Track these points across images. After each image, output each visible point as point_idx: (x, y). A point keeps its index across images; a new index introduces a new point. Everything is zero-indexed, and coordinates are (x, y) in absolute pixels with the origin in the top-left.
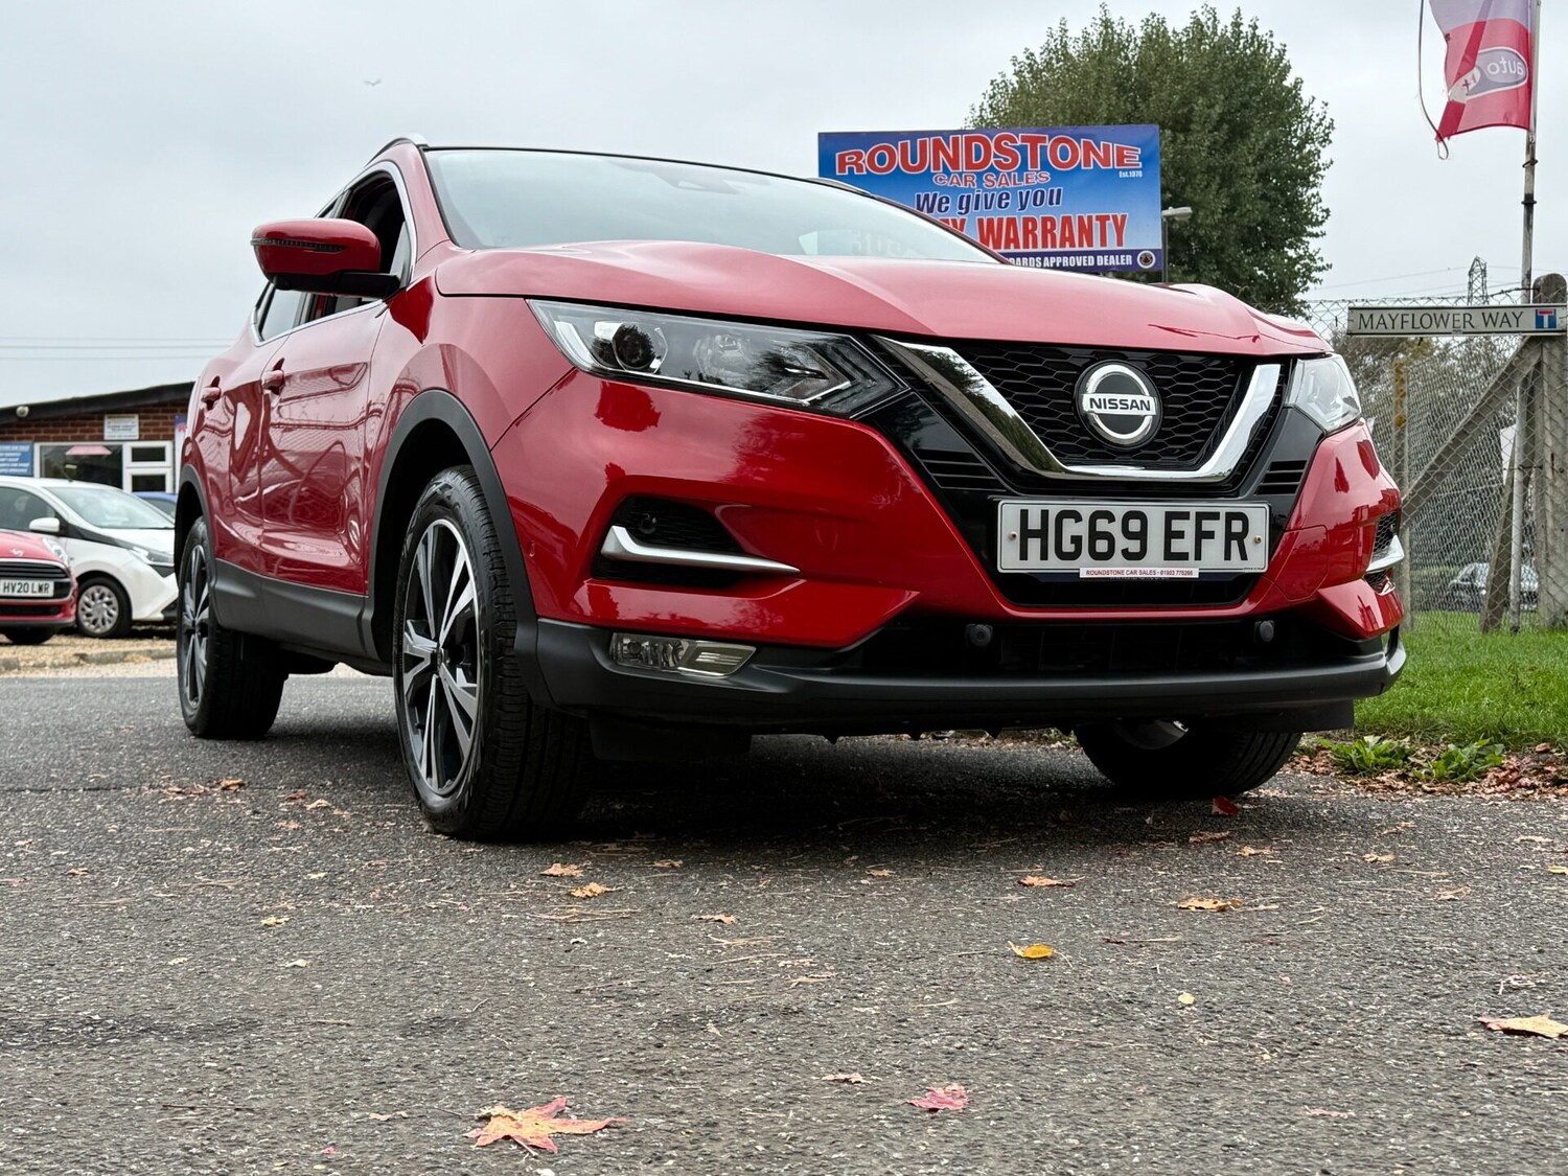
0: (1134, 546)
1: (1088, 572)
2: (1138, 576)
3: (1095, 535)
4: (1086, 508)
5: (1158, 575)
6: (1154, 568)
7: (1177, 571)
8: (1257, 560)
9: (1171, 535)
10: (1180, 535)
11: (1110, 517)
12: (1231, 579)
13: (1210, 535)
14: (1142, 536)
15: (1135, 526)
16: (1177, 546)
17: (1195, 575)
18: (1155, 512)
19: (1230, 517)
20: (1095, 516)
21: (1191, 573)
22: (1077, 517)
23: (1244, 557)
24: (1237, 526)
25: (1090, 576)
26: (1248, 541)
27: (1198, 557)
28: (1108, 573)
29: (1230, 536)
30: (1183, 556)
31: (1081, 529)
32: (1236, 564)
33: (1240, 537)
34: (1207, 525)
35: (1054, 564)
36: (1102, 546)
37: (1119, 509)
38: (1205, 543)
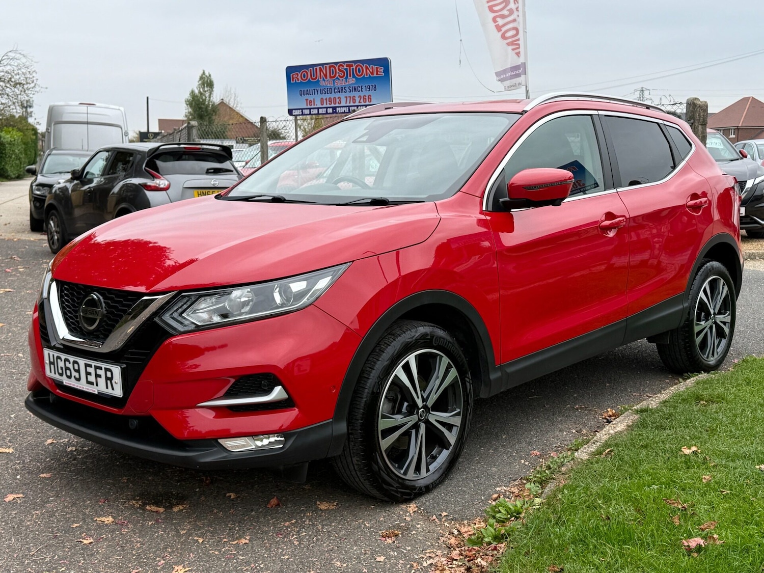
0: (77, 375)
1: (66, 383)
2: (79, 388)
3: (66, 368)
4: (63, 357)
5: (85, 390)
6: (82, 386)
7: (90, 389)
8: (118, 392)
9: (88, 374)
10: (90, 374)
11: (70, 362)
12: (109, 397)
13: (100, 376)
14: (79, 372)
15: (76, 367)
17: (96, 393)
18: (82, 362)
19: (107, 370)
20: (66, 360)
21: (95, 391)
22: (61, 360)
23: (113, 389)
24: (109, 374)
26: (113, 381)
27: (97, 385)
28: (70, 384)
29: (107, 378)
30: (92, 383)
31: (63, 365)
32: (109, 391)
34: (99, 372)
35: (57, 377)
36: (68, 373)
37: (71, 359)
38: (98, 379)
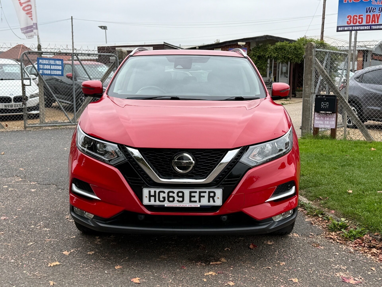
0: (181, 199)
1: (167, 205)
2: (182, 206)
3: (169, 197)
4: (166, 191)
5: (187, 206)
6: (185, 204)
7: (193, 205)
8: (219, 202)
9: (191, 197)
10: (194, 197)
11: (173, 193)
12: (210, 207)
13: (204, 197)
14: (183, 197)
15: (180, 194)
16: (193, 199)
17: (199, 206)
18: (187, 192)
19: (210, 192)
20: (169, 192)
21: (197, 206)
22: (164, 192)
23: (214, 201)
24: (212, 194)
25: (167, 206)
26: (215, 198)
27: (200, 201)
28: (172, 205)
29: (209, 197)
30: (196, 202)
31: (166, 195)
32: (212, 203)
33: (213, 197)
34: (202, 194)
35: (158, 203)
36: (171, 199)
37: (176, 191)
38: (202, 198)
